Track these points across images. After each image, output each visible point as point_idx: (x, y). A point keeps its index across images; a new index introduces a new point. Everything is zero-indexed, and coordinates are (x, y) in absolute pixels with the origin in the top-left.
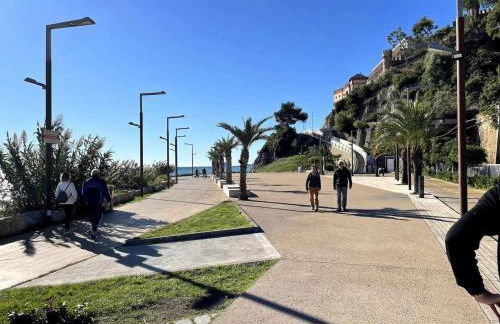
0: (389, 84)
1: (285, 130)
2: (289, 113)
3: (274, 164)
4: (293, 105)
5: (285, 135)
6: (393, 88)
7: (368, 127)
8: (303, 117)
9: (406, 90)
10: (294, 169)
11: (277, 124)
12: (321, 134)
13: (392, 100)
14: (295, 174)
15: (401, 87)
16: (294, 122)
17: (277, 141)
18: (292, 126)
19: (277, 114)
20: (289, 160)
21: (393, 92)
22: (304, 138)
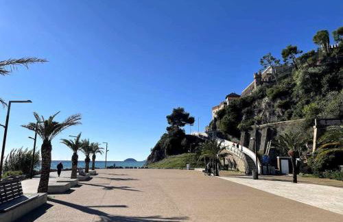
0: (263, 96)
1: (176, 131)
2: (180, 117)
3: (165, 161)
4: (182, 110)
5: (175, 135)
6: (266, 99)
7: (252, 129)
8: (191, 121)
9: (279, 101)
10: (183, 167)
11: (169, 126)
12: (206, 135)
13: (266, 108)
14: (184, 171)
15: (274, 99)
16: (183, 125)
17: (168, 140)
18: (182, 128)
19: (169, 118)
20: (179, 158)
21: (267, 103)
22: (192, 139)
